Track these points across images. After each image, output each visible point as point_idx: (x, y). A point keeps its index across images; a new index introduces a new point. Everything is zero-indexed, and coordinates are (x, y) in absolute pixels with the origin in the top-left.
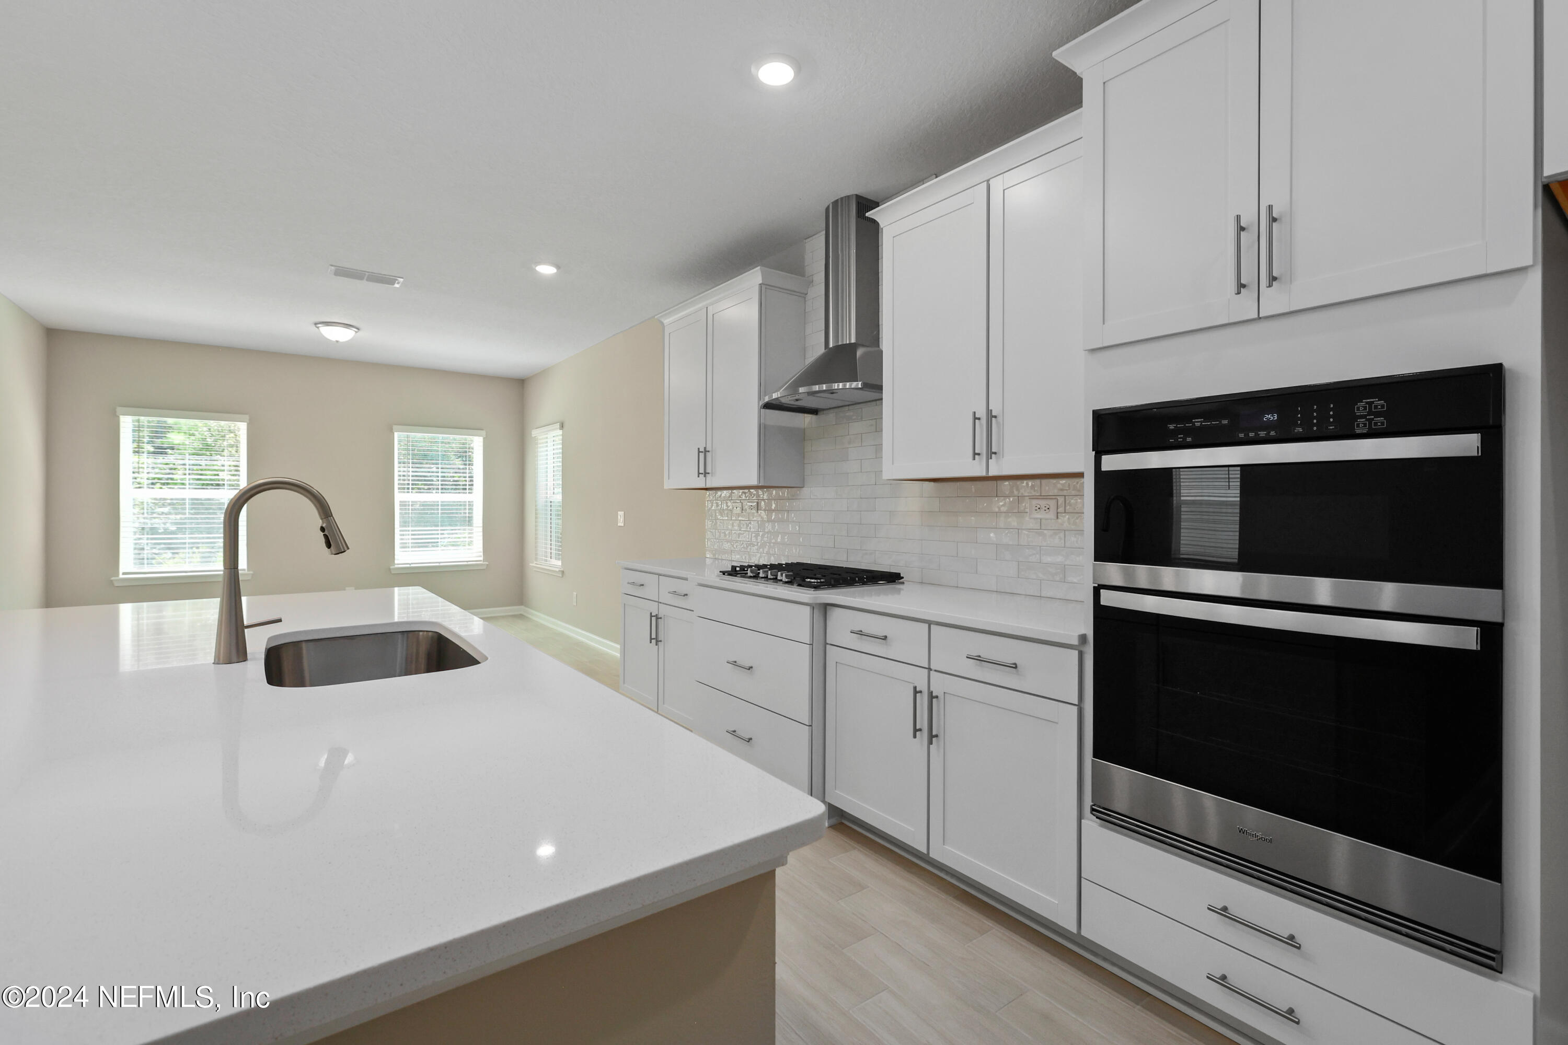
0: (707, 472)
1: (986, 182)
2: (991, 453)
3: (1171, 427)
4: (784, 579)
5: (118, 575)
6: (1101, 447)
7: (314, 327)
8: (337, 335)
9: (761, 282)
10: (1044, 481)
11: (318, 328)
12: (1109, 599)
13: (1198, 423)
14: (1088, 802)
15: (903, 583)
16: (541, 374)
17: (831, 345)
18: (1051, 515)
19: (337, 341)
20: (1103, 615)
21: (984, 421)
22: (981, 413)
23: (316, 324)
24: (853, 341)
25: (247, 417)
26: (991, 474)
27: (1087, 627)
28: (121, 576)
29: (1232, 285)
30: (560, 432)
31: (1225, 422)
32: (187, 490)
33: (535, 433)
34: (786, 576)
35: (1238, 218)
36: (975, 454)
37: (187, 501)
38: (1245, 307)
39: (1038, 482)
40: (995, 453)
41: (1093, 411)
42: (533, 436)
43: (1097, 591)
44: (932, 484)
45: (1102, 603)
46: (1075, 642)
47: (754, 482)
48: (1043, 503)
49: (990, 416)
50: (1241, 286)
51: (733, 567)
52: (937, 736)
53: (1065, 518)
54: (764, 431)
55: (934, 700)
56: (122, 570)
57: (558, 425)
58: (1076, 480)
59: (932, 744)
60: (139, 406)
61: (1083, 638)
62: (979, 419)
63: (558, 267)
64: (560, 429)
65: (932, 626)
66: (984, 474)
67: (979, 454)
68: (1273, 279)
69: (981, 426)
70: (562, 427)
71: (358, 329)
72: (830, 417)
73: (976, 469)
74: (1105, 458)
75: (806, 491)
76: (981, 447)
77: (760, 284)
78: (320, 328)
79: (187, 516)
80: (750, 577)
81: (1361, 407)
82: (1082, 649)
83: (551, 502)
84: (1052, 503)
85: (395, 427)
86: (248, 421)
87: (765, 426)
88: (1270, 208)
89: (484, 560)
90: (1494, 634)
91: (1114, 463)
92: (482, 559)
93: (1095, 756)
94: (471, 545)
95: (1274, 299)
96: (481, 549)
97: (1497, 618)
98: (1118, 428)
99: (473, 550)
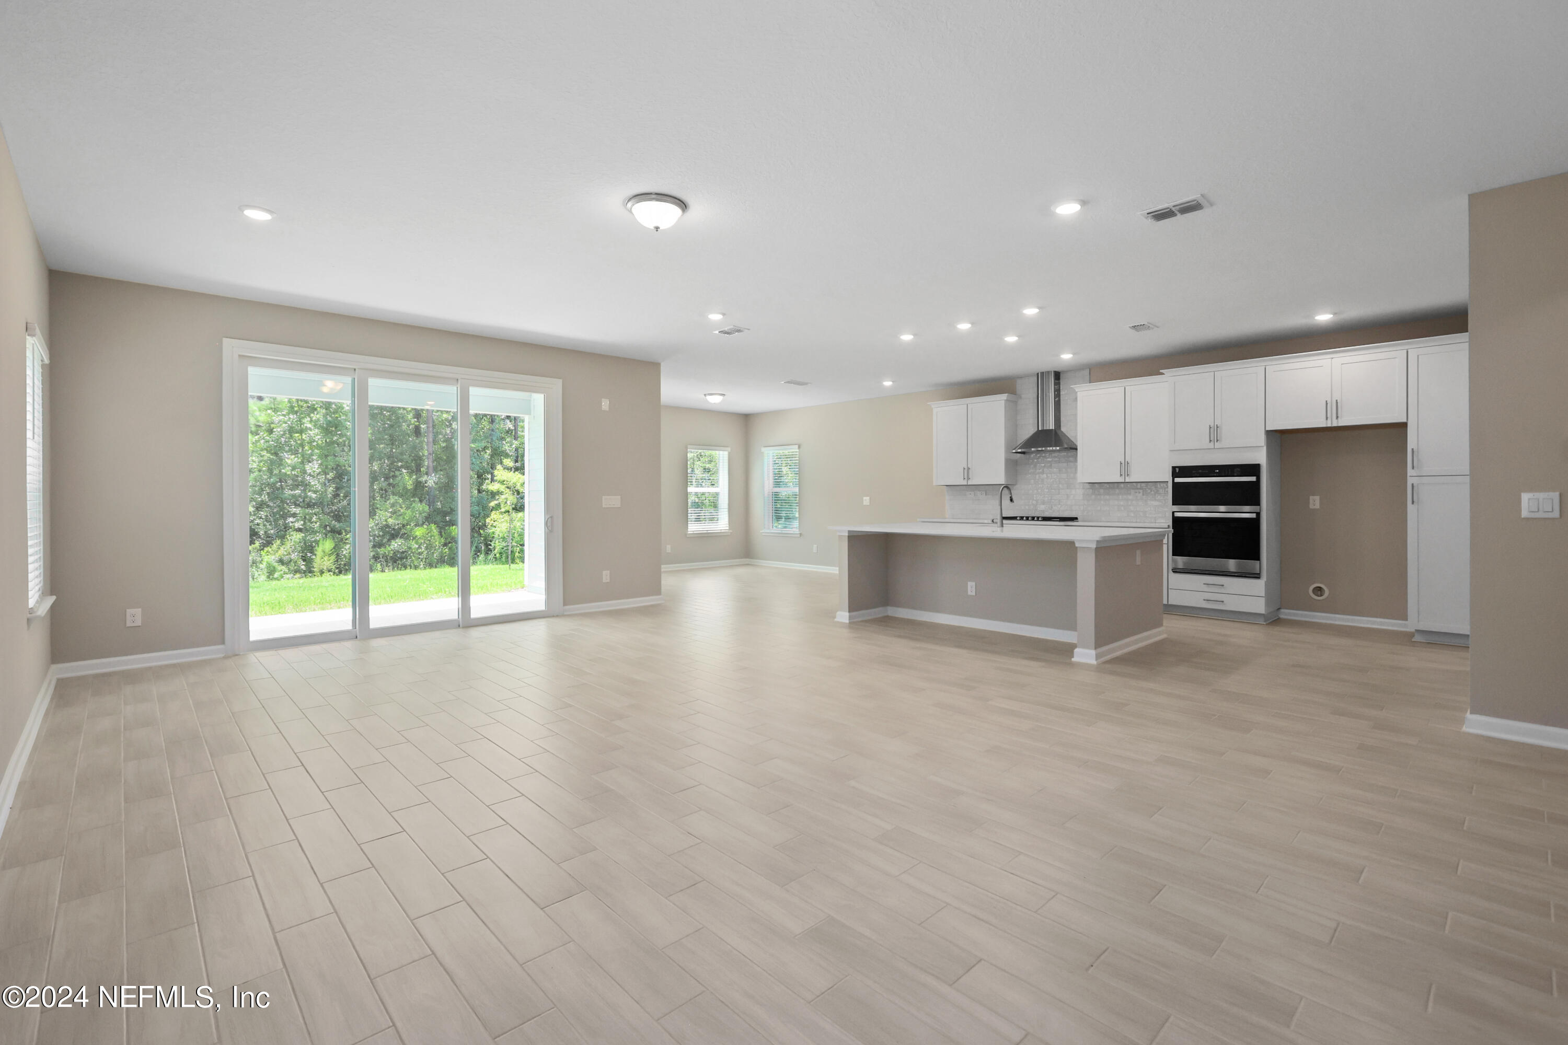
0: (969, 478)
1: (1124, 387)
2: (1127, 476)
3: (1194, 472)
6: (1174, 476)
8: (714, 400)
10: (1153, 484)
12: (1177, 515)
13: (1200, 471)
14: (1170, 568)
15: (1079, 521)
16: (772, 414)
17: (1040, 429)
19: (715, 403)
20: (1177, 519)
21: (1124, 464)
23: (705, 395)
24: (1051, 428)
26: (1126, 481)
27: (1171, 524)
29: (1209, 440)
30: (798, 450)
33: (764, 449)
35: (1210, 426)
36: (1121, 475)
38: (1211, 445)
39: (1147, 483)
40: (1129, 475)
41: (1172, 467)
42: (762, 451)
43: (1173, 513)
44: (1094, 485)
45: (1175, 516)
47: (1006, 483)
48: (1137, 491)
49: (1127, 463)
54: (1008, 462)
57: (797, 446)
58: (1164, 484)
61: (1168, 526)
62: (1122, 464)
66: (1124, 481)
68: (1217, 440)
70: (799, 447)
71: (724, 395)
73: (1121, 480)
74: (1175, 479)
75: (1017, 486)
76: (1123, 473)
77: (1005, 400)
78: (707, 397)
81: (1236, 470)
85: (689, 446)
87: (1008, 459)
88: (1217, 425)
89: (729, 530)
90: (1258, 514)
91: (1177, 480)
92: (728, 528)
93: (1173, 555)
94: (718, 520)
95: (1217, 445)
96: (727, 523)
97: (1259, 511)
98: (1178, 471)
99: (719, 524)
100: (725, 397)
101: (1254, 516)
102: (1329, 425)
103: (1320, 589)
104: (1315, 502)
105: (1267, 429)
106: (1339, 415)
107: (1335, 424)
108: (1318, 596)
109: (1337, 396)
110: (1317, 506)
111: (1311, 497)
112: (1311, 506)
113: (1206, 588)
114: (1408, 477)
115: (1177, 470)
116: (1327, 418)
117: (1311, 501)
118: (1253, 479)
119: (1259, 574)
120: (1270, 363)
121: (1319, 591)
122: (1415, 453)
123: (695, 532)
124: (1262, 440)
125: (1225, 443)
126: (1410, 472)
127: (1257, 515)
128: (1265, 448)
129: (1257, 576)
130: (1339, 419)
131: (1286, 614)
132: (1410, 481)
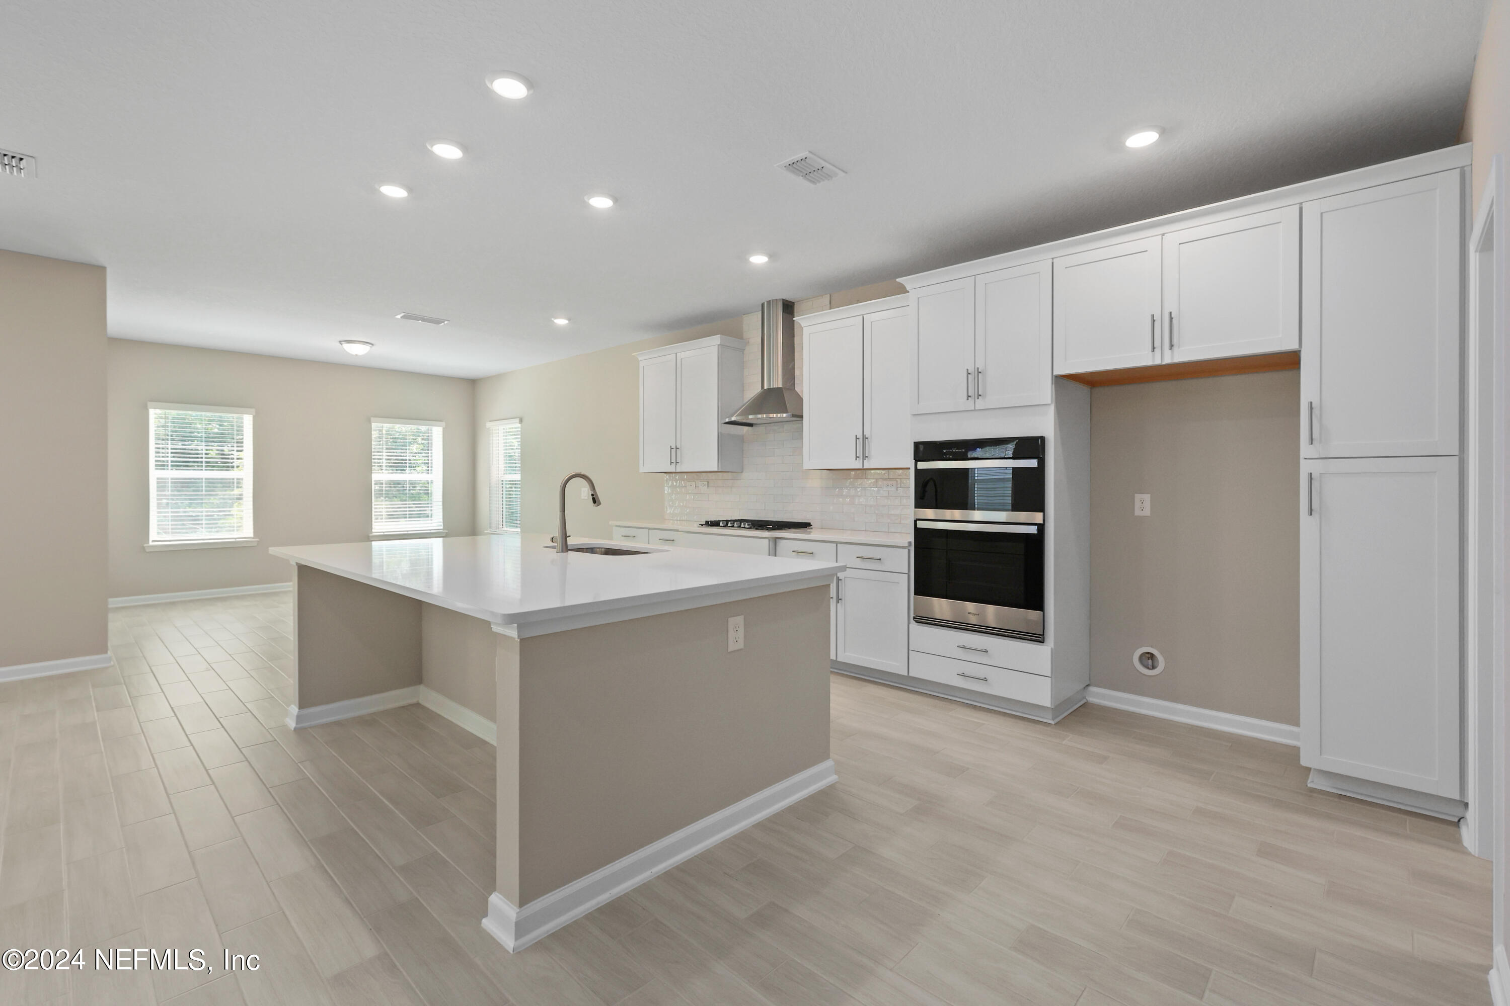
0: (677, 461)
1: (862, 316)
2: (865, 457)
3: (945, 451)
4: (747, 526)
5: (148, 543)
6: (918, 458)
7: (339, 344)
8: (357, 350)
9: (719, 343)
10: (890, 471)
11: (342, 344)
12: (921, 525)
13: (954, 450)
14: (912, 615)
15: (812, 528)
16: (497, 378)
17: (765, 388)
18: (894, 489)
19: (356, 355)
20: (919, 532)
21: (861, 440)
22: (860, 436)
23: (340, 342)
24: (780, 385)
25: (253, 410)
26: (864, 468)
27: (911, 538)
28: (151, 543)
29: (966, 395)
30: (520, 425)
31: (963, 450)
32: (204, 471)
33: (489, 425)
34: (748, 525)
35: (968, 370)
36: (857, 457)
37: (204, 480)
38: (970, 405)
39: (887, 471)
40: (867, 457)
41: (914, 442)
42: (487, 427)
43: (915, 521)
44: (828, 471)
45: (918, 527)
46: (907, 545)
47: (716, 469)
48: (890, 482)
49: (865, 438)
50: (969, 396)
51: (706, 521)
52: (841, 599)
53: (900, 490)
54: (721, 437)
55: (840, 581)
56: (151, 539)
57: (517, 420)
58: (907, 470)
59: (839, 603)
60: (166, 400)
61: (910, 543)
62: (859, 439)
63: (569, 320)
64: (520, 423)
65: (838, 545)
66: (861, 467)
67: (858, 457)
68: (979, 395)
69: (860, 441)
70: (521, 421)
71: (372, 345)
72: (761, 429)
73: (857, 465)
74: (919, 463)
75: (744, 475)
76: (860, 454)
77: (718, 345)
78: (343, 345)
79: (204, 493)
80: (722, 526)
82: (909, 548)
83: (502, 481)
84: (894, 482)
85: (372, 419)
86: (254, 414)
87: (721, 433)
88: (978, 368)
89: (443, 529)
90: (1041, 527)
91: (922, 465)
92: (442, 528)
93: (915, 595)
94: (431, 517)
95: (980, 404)
96: (442, 520)
97: (1042, 522)
98: (924, 450)
99: (433, 522)
100: (374, 348)
101: (1033, 530)
102: (1158, 362)
103: (1151, 656)
104: (1143, 505)
105: (1055, 373)
106: (1175, 341)
107: (1168, 360)
108: (1148, 668)
109: (1171, 306)
110: (1147, 512)
111: (1138, 497)
112: (1138, 512)
113: (961, 654)
114: (1302, 461)
115: (921, 447)
116: (1154, 348)
117: (1137, 505)
118: (1033, 463)
119: (1043, 635)
120: (1061, 253)
121: (1149, 659)
122: (1316, 412)
123: (385, 533)
124: (1046, 393)
125: (991, 400)
126: (1305, 450)
127: (1038, 530)
128: (1052, 408)
129: (1038, 638)
130: (1175, 348)
131: (1101, 696)
132: (1305, 468)
